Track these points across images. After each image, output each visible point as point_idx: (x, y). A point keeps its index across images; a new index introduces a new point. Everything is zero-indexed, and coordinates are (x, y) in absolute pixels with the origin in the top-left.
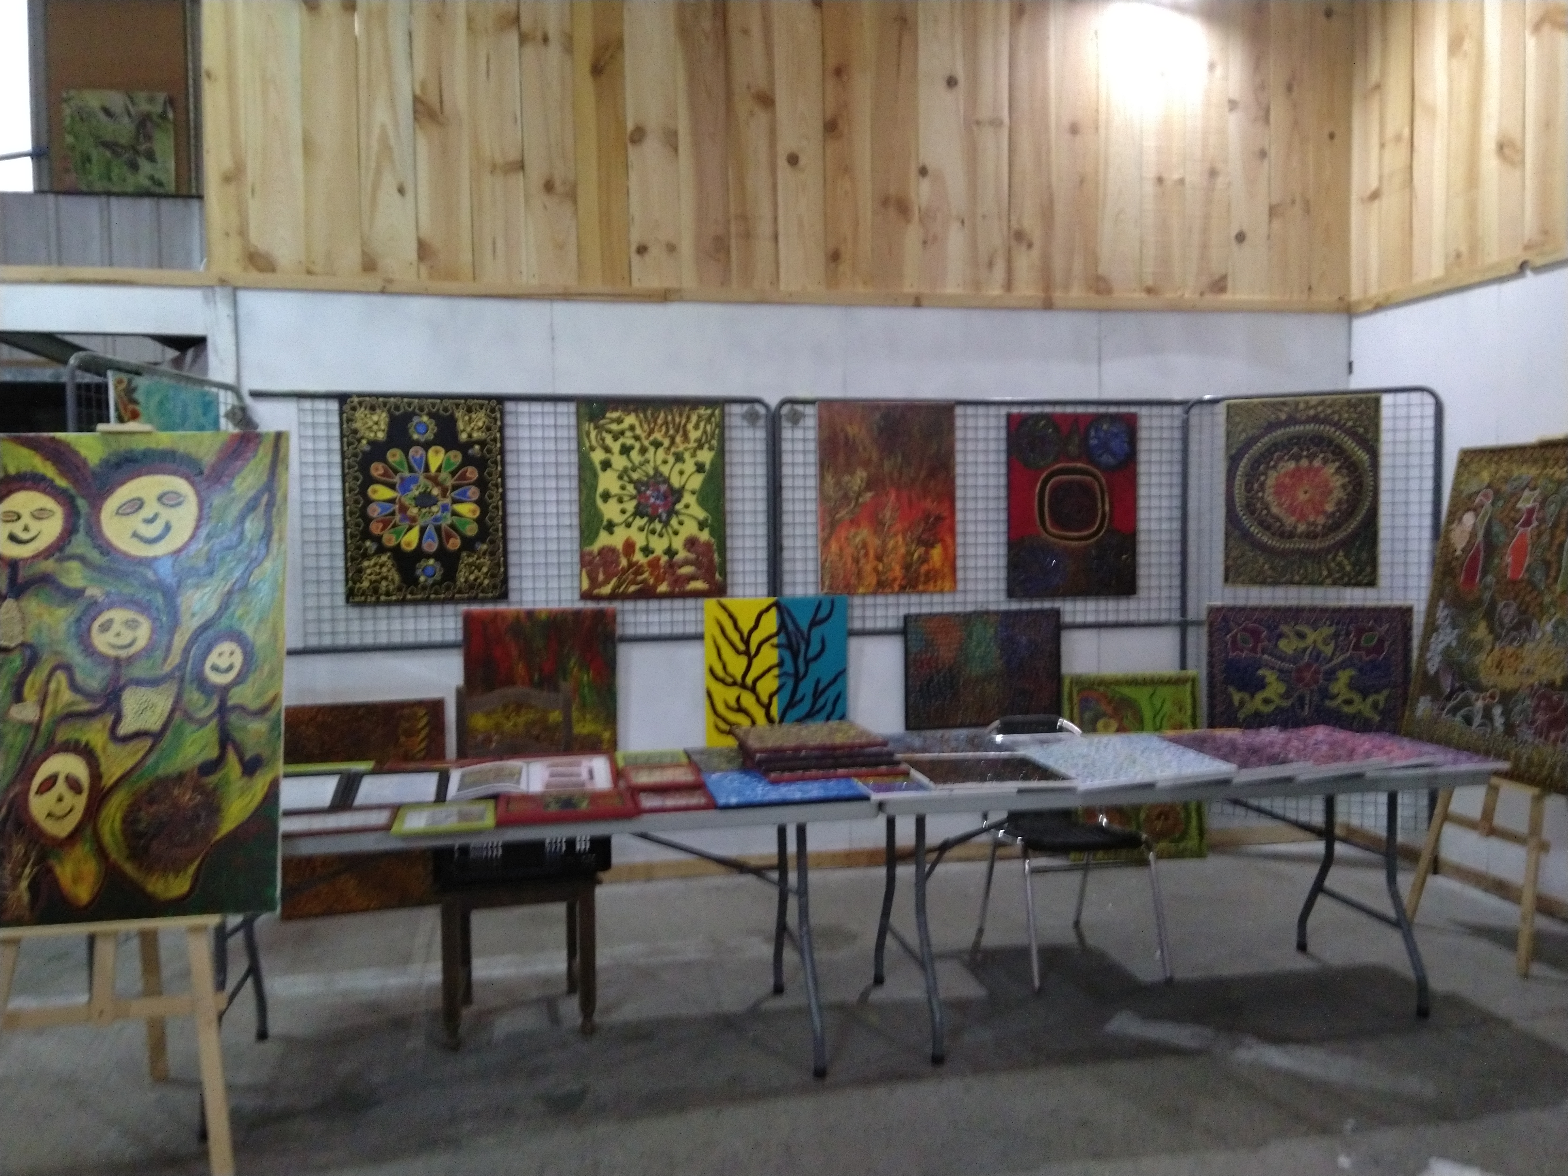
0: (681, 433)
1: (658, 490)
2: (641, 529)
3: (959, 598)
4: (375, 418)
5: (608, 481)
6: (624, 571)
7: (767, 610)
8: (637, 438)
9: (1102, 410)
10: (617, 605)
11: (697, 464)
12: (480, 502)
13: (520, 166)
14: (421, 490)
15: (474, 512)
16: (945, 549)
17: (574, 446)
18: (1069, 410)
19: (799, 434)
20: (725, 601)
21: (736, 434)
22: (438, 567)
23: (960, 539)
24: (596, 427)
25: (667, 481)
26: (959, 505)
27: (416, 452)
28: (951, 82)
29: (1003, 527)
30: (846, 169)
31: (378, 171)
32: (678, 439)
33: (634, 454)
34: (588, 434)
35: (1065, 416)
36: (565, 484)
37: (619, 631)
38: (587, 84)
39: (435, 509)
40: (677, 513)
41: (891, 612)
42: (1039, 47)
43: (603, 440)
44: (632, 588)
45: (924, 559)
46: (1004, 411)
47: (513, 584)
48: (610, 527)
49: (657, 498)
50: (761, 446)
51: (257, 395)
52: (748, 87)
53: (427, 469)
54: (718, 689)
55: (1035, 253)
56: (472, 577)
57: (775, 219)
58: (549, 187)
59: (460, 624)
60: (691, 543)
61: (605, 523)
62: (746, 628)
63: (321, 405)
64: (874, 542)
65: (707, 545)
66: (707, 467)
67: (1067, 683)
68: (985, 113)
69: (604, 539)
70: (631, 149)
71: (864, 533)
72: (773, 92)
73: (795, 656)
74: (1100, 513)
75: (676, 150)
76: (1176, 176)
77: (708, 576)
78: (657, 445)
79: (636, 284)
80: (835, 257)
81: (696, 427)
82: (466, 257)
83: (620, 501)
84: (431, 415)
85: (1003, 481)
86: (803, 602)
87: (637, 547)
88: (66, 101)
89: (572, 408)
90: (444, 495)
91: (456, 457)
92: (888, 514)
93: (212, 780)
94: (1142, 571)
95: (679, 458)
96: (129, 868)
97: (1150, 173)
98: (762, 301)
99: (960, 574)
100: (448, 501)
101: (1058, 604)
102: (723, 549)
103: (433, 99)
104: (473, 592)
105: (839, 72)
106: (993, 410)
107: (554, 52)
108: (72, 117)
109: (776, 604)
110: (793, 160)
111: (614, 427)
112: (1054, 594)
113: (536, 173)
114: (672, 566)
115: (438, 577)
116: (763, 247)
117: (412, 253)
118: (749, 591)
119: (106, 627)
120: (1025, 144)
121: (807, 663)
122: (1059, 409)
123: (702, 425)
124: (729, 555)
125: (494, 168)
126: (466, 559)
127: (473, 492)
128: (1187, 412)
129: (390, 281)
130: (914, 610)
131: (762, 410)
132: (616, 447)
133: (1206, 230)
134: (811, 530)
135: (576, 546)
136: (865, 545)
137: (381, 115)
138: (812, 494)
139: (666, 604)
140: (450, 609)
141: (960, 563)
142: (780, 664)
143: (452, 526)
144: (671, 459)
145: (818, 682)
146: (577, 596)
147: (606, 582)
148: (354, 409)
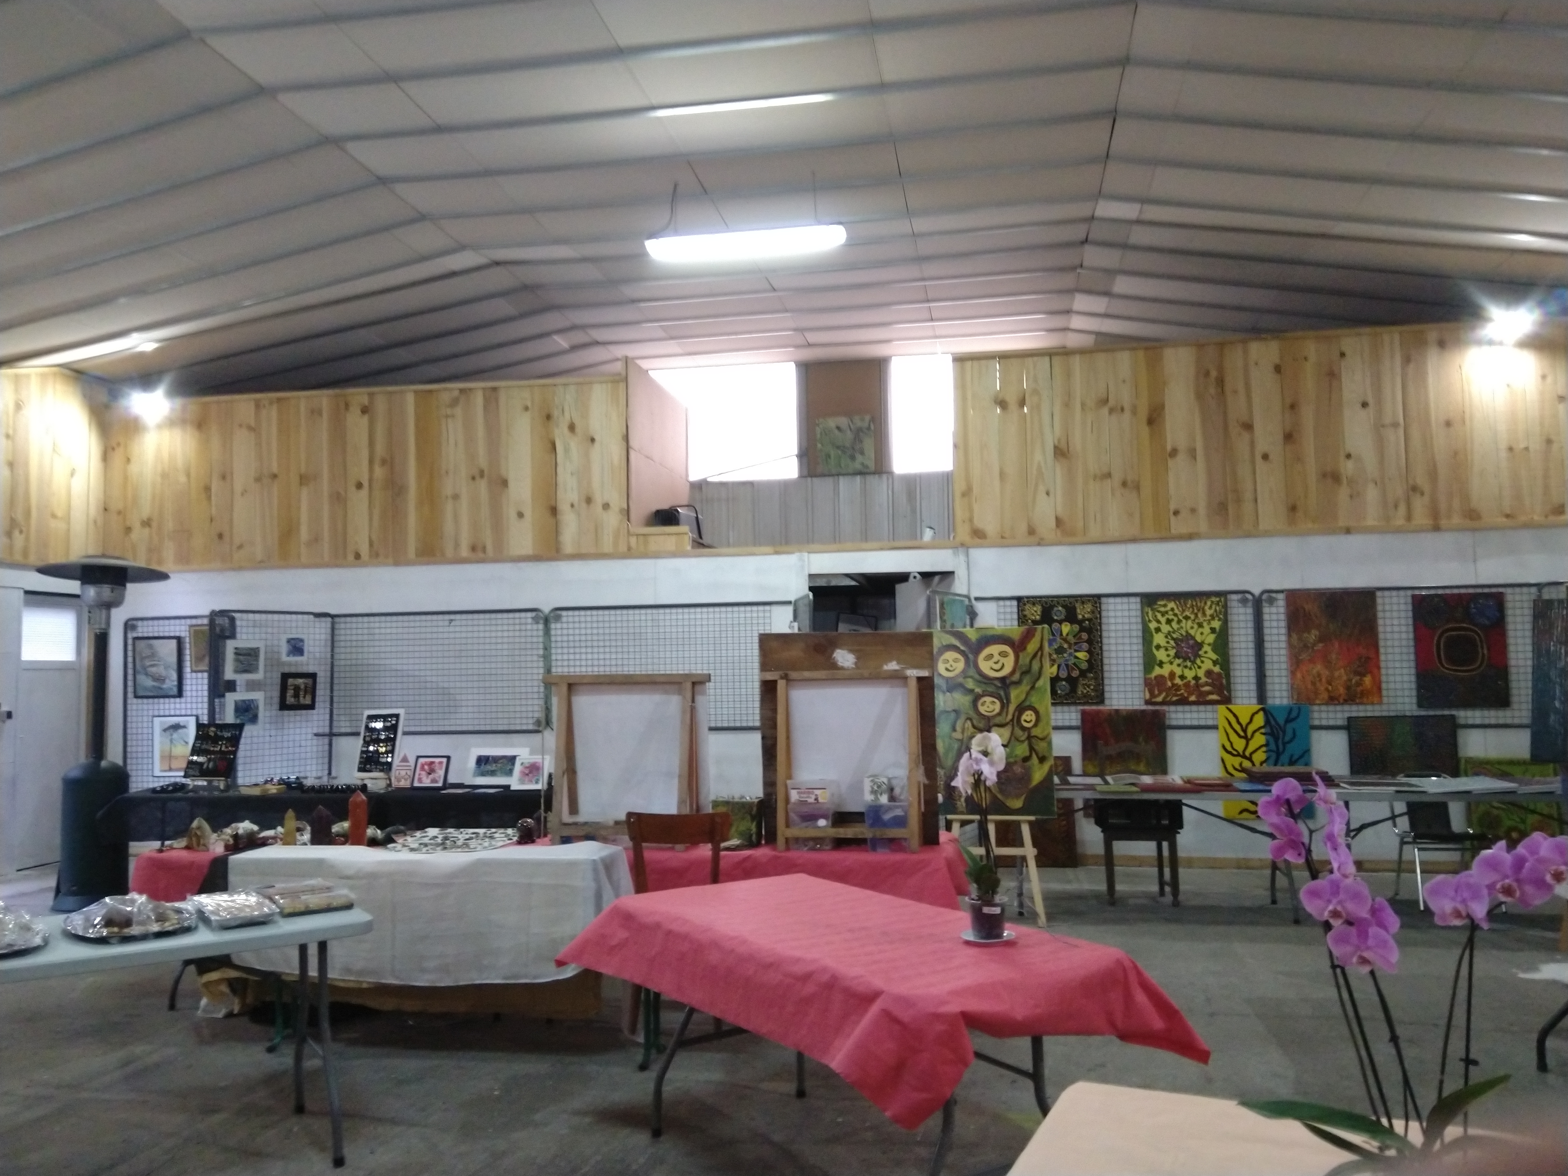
0: (1201, 611)
1: (1188, 644)
2: (1179, 665)
3: (1385, 707)
4: (1035, 609)
5: (1159, 639)
6: (1170, 688)
7: (1257, 713)
8: (1176, 615)
9: (1479, 591)
10: (1165, 708)
11: (1211, 629)
12: (1089, 651)
13: (1109, 475)
14: (1058, 645)
15: (1086, 656)
16: (1373, 678)
17: (1139, 620)
18: (1456, 591)
19: (1274, 610)
20: (1230, 706)
21: (1235, 611)
22: (1067, 686)
23: (1383, 671)
24: (1152, 610)
25: (1193, 638)
26: (1382, 650)
27: (1055, 626)
28: (1365, 405)
29: (1413, 664)
30: (1299, 459)
31: (1036, 485)
32: (1200, 615)
33: (1174, 625)
34: (1147, 613)
35: (1453, 595)
36: (1135, 641)
37: (1167, 722)
38: (1145, 430)
39: (1065, 655)
40: (1200, 656)
41: (1339, 715)
42: (1422, 377)
43: (1156, 616)
44: (1175, 699)
45: (1359, 684)
46: (1410, 593)
47: (1107, 695)
48: (1161, 664)
49: (1188, 648)
50: (1250, 617)
51: (977, 599)
52: (1237, 421)
53: (1061, 635)
54: (1227, 757)
55: (1426, 499)
56: (1085, 691)
57: (1255, 490)
58: (1124, 484)
59: (1079, 717)
60: (1209, 673)
61: (1158, 662)
62: (1244, 722)
63: (1008, 603)
64: (1325, 673)
65: (1219, 674)
66: (1218, 630)
67: (1463, 761)
68: (1387, 420)
69: (1157, 671)
70: (1169, 459)
71: (1319, 667)
72: (1253, 422)
73: (1276, 740)
74: (1481, 654)
75: (1195, 458)
76: (1522, 446)
77: (1220, 694)
78: (1187, 618)
79: (1173, 531)
80: (1293, 509)
81: (1210, 608)
82: (1080, 524)
83: (1167, 650)
84: (1063, 606)
85: (1411, 636)
86: (1280, 708)
87: (1177, 675)
88: (818, 425)
89: (1138, 599)
90: (1070, 648)
91: (1076, 627)
92: (1334, 656)
93: (1028, 764)
94: (1514, 692)
95: (1200, 625)
96: (999, 796)
97: (1503, 445)
98: (1248, 535)
99: (1384, 693)
100: (1072, 651)
101: (1454, 712)
102: (1228, 676)
103: (1063, 445)
104: (1086, 700)
105: (1293, 407)
106: (1402, 593)
107: (1127, 414)
108: (821, 434)
109: (1263, 709)
110: (1265, 457)
111: (1162, 609)
112: (1451, 706)
113: (1117, 477)
114: (1198, 686)
115: (1067, 691)
116: (1248, 507)
117: (1053, 523)
118: (1245, 701)
119: (983, 704)
120: (1416, 434)
121: (1284, 744)
122: (1448, 591)
123: (1214, 607)
124: (1232, 680)
125: (1095, 477)
126: (1082, 681)
127: (1085, 646)
128: (1540, 591)
129: (1042, 539)
130: (1354, 714)
131: (1249, 597)
132: (1163, 620)
133: (1546, 477)
134: (1284, 666)
135: (1142, 675)
136: (1319, 675)
137: (1038, 457)
138: (1283, 645)
139: (1194, 708)
140: (1073, 708)
141: (1384, 686)
142: (1266, 745)
143: (1074, 664)
144: (1196, 626)
145: (1292, 756)
146: (1143, 702)
147: (1159, 694)
148: (1025, 605)
